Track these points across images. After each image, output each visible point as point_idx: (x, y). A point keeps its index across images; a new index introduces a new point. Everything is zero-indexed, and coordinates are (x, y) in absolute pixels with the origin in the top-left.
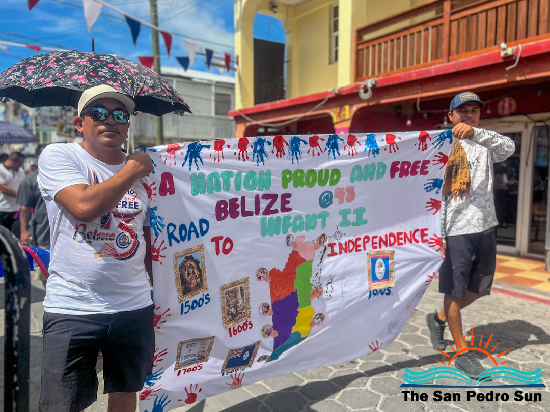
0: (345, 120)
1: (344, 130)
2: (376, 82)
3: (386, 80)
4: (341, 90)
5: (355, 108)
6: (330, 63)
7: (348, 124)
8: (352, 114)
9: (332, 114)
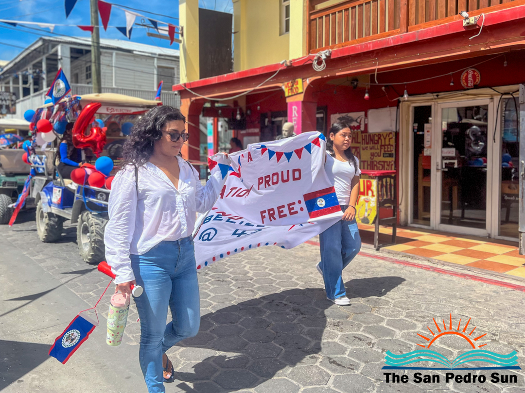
2: (331, 54)
3: (341, 51)
4: (292, 63)
5: (308, 81)
6: (280, 35)
7: (300, 98)
8: (305, 88)
9: (284, 87)
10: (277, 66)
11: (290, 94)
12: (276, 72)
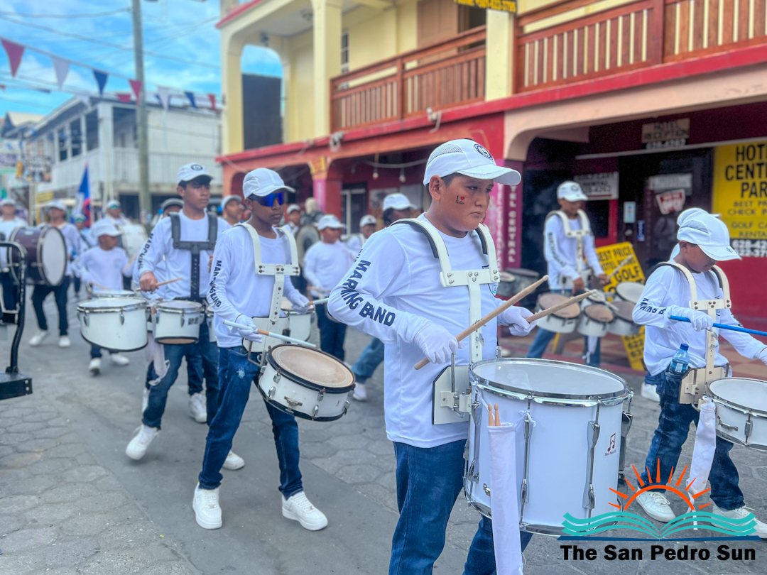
0: (321, 171)
1: (320, 181)
2: (344, 136)
3: (352, 134)
4: (315, 141)
5: (329, 160)
7: (323, 176)
8: (328, 166)
9: (310, 164)
10: (301, 144)
11: (316, 171)
12: (302, 149)
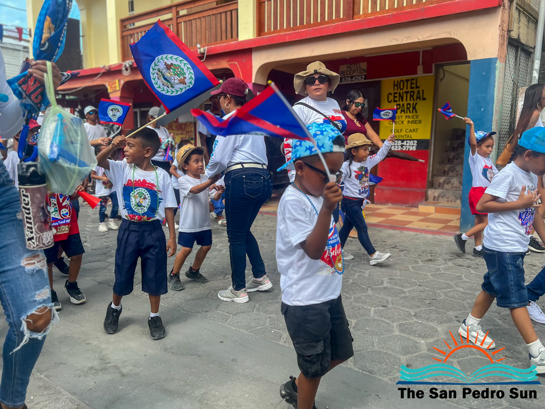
0: (116, 91)
1: (116, 98)
2: (132, 64)
4: (110, 67)
5: (122, 82)
7: (118, 94)
8: (121, 87)
9: (107, 86)
10: (99, 69)
11: (112, 91)
12: (99, 74)
